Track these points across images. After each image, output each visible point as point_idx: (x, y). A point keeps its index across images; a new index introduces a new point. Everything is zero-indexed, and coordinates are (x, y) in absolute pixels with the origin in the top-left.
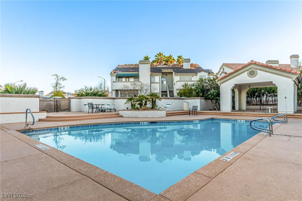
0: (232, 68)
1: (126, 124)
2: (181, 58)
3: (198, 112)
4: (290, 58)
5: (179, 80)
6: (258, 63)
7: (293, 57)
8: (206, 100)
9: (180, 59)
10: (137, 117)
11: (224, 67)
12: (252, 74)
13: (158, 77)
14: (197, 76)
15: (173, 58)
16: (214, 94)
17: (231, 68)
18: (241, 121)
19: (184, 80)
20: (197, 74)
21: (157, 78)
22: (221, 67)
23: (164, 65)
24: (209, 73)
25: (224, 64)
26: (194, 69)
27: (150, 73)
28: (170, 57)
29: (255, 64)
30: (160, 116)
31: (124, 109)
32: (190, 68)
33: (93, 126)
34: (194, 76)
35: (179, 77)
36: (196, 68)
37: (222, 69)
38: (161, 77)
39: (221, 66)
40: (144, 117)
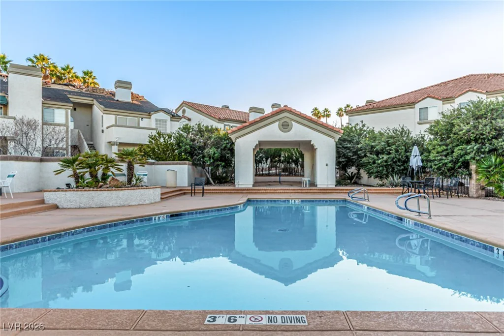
0: (200, 111)
1: (125, 224)
2: (90, 77)
3: (206, 190)
4: (272, 108)
5: (114, 123)
6: (294, 111)
7: (275, 106)
8: (196, 167)
9: (87, 77)
10: (105, 205)
11: (184, 108)
12: (285, 127)
13: (64, 111)
14: (150, 118)
15: (75, 73)
16: (216, 155)
17: (198, 111)
18: (294, 201)
19: (124, 125)
20: (151, 116)
21: (61, 115)
22: (178, 108)
23: (65, 85)
24: (173, 116)
25: (185, 103)
26: (139, 103)
27: (42, 99)
28: (67, 69)
29: (290, 111)
30: (153, 202)
31: (58, 188)
32: (130, 100)
33: (49, 240)
34: (144, 119)
35: (114, 116)
36: (142, 102)
37: (181, 110)
38: (69, 111)
39: (179, 105)
40: (122, 204)
